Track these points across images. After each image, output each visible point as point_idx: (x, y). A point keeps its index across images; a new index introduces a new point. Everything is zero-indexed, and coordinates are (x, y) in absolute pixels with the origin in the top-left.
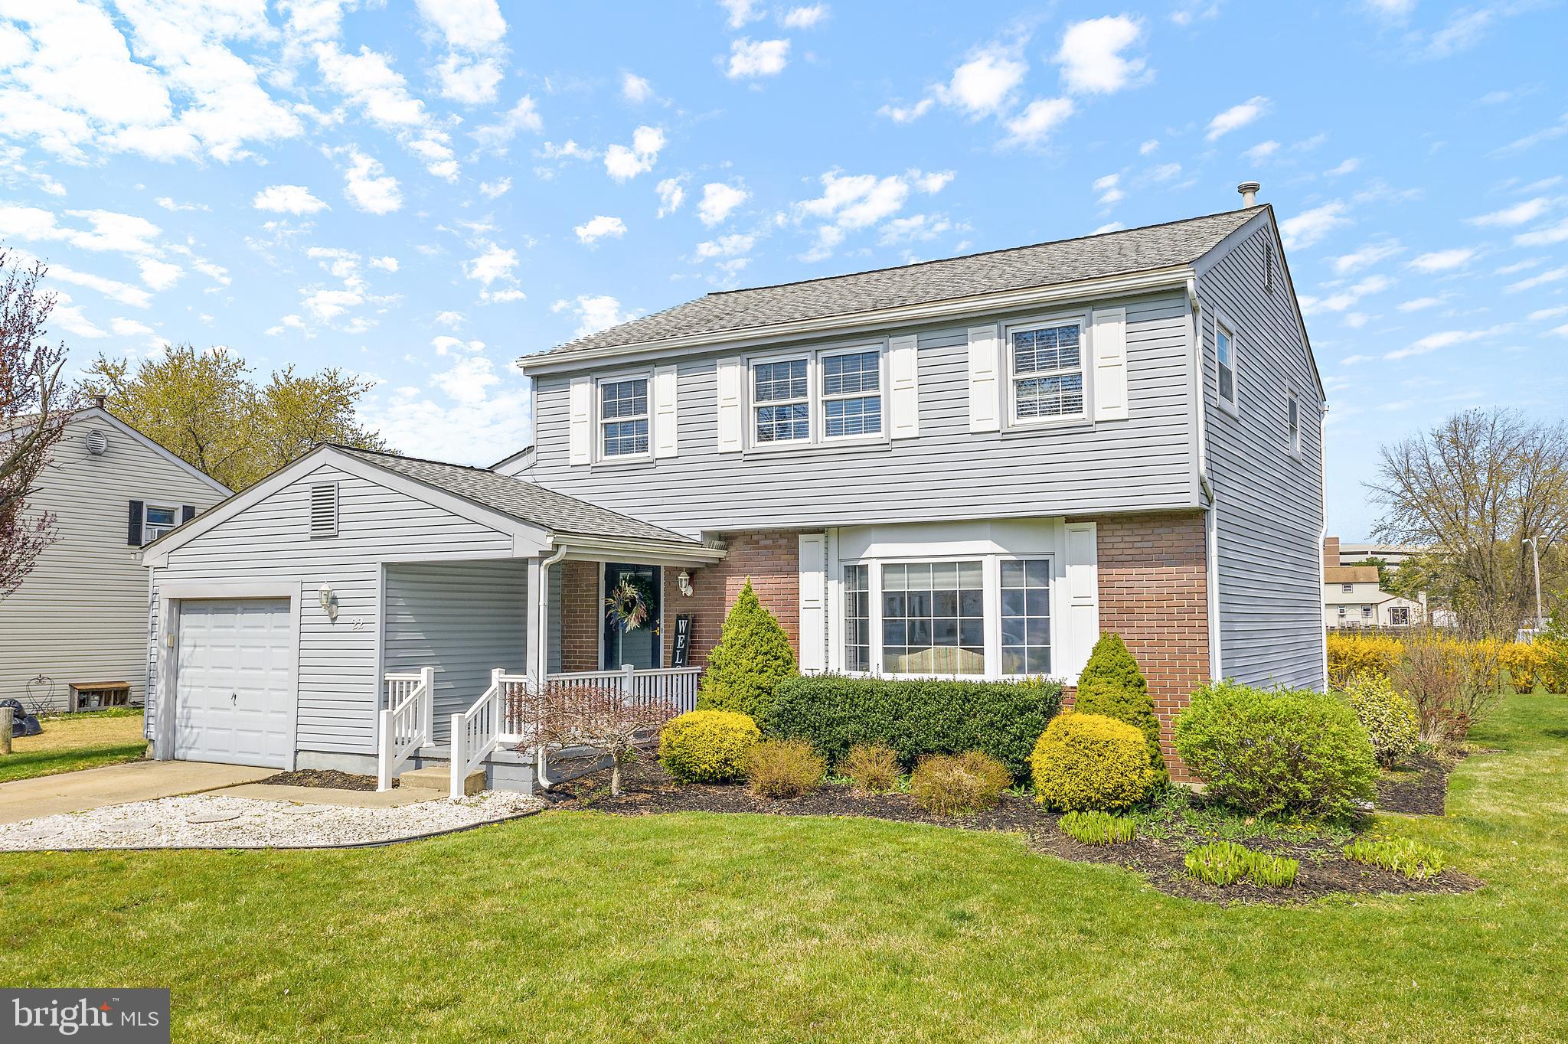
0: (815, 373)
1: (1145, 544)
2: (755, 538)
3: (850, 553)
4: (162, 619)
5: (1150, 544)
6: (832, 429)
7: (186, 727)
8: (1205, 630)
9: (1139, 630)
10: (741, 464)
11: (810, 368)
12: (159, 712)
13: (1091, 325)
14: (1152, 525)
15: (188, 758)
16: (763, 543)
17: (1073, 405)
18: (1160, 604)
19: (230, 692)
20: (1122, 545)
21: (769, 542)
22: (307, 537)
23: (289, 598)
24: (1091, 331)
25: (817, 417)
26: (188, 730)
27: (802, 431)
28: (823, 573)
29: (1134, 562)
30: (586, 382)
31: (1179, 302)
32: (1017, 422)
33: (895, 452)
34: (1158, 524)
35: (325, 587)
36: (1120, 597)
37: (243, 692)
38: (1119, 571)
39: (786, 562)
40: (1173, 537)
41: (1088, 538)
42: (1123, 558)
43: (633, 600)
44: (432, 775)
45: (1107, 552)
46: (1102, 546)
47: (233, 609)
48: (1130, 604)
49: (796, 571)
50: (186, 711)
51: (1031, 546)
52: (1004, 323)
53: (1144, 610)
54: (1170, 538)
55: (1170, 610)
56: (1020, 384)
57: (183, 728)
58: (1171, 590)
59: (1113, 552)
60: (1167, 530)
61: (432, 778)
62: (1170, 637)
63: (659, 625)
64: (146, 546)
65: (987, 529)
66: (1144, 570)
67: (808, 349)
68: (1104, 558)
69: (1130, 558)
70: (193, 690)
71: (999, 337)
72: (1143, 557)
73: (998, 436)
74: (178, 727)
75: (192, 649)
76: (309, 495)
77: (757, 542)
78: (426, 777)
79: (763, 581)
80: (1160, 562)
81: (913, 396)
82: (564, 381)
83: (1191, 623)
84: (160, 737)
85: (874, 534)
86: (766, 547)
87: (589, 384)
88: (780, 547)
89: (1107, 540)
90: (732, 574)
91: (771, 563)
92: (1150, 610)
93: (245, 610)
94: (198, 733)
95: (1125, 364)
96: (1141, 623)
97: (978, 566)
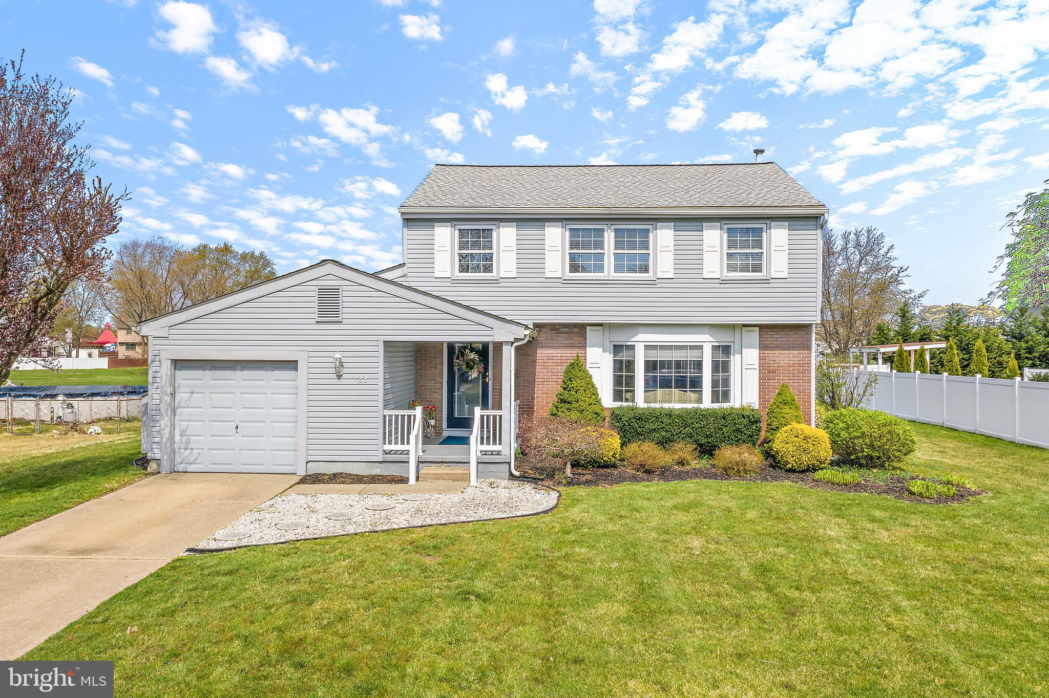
0: (609, 237)
1: (783, 339)
2: (557, 327)
3: (620, 338)
4: (164, 373)
5: (785, 339)
6: (618, 269)
7: (186, 449)
8: (809, 381)
9: (778, 381)
10: (560, 285)
11: (606, 234)
12: (164, 440)
13: (770, 229)
14: (786, 330)
15: (188, 470)
16: (562, 330)
17: (757, 268)
18: (789, 368)
19: (233, 425)
20: (771, 339)
21: (567, 330)
22: (314, 321)
23: (297, 361)
24: (770, 233)
25: (609, 262)
26: (188, 451)
27: (600, 269)
28: (602, 348)
29: (777, 347)
30: (447, 227)
31: (815, 223)
32: (727, 275)
33: (658, 285)
34: (789, 330)
35: (338, 355)
36: (769, 365)
37: (243, 424)
38: (769, 352)
39: (578, 342)
40: (797, 336)
41: (754, 336)
42: (772, 345)
43: (473, 360)
44: (447, 472)
45: (763, 342)
46: (762, 339)
47: (232, 368)
48: (774, 368)
49: (584, 347)
50: (184, 438)
51: (725, 338)
52: (723, 222)
53: (781, 371)
54: (794, 337)
55: (793, 372)
56: (730, 255)
57: (182, 451)
58: (794, 362)
59: (767, 342)
60: (794, 333)
61: (447, 474)
62: (794, 384)
63: (488, 376)
64: (145, 321)
65: (707, 329)
66: (782, 352)
67: (607, 223)
68: (762, 345)
69: (775, 346)
70: (191, 423)
71: (721, 230)
72: (782, 346)
73: (718, 281)
74: (177, 450)
75: (189, 395)
76: (316, 294)
77: (558, 329)
78: (442, 474)
79: (562, 352)
80: (789, 348)
81: (671, 256)
82: (432, 224)
83: (803, 378)
84: (166, 457)
85: (641, 329)
86: (563, 333)
87: (450, 228)
88: (574, 332)
89: (764, 336)
90: (542, 347)
91: (567, 342)
92: (784, 372)
93: (243, 369)
94: (199, 454)
95: (787, 251)
96: (779, 378)
97: (701, 347)
